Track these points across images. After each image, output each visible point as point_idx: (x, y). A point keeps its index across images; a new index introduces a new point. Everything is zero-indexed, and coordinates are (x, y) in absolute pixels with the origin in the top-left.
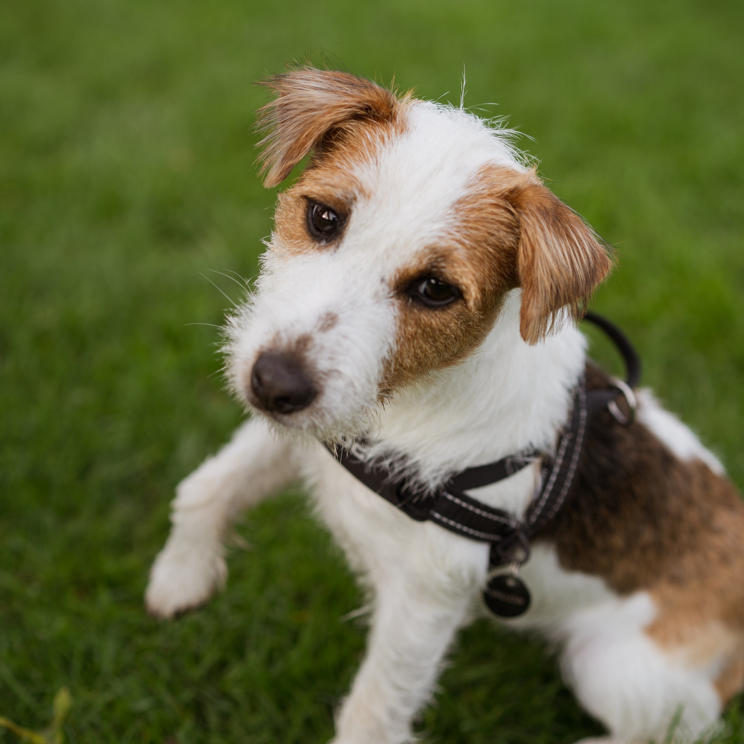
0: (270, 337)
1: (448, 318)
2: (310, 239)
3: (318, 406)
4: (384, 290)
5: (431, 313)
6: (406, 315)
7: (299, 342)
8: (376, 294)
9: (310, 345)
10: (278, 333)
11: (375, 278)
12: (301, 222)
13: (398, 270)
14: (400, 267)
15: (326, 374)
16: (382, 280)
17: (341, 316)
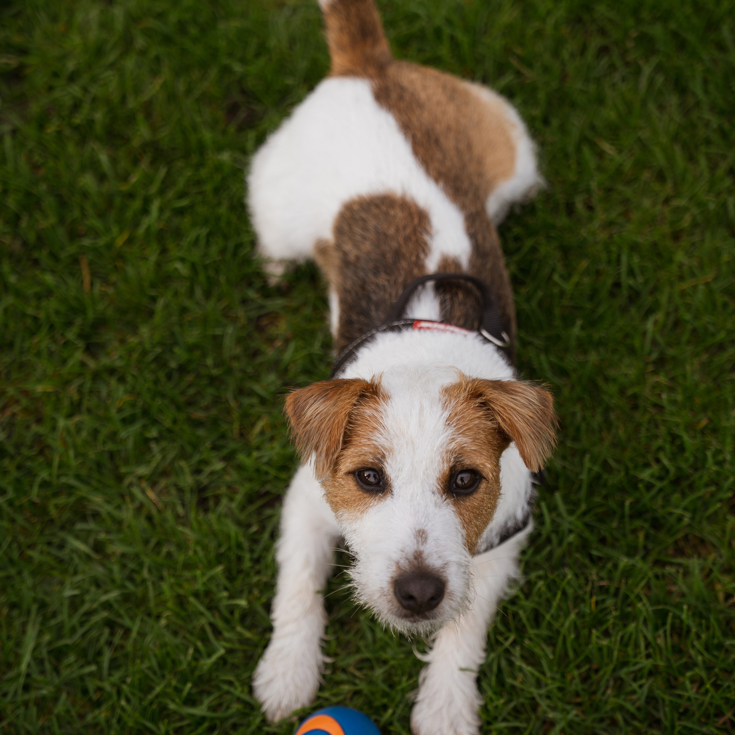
0: (394, 568)
1: (481, 496)
2: (368, 495)
3: (448, 591)
4: (438, 498)
5: (471, 498)
6: (459, 508)
7: (416, 558)
8: (436, 504)
9: (425, 555)
10: (397, 563)
11: (429, 494)
12: (355, 488)
13: (438, 479)
14: (438, 476)
15: (443, 568)
16: (433, 493)
17: (426, 528)
